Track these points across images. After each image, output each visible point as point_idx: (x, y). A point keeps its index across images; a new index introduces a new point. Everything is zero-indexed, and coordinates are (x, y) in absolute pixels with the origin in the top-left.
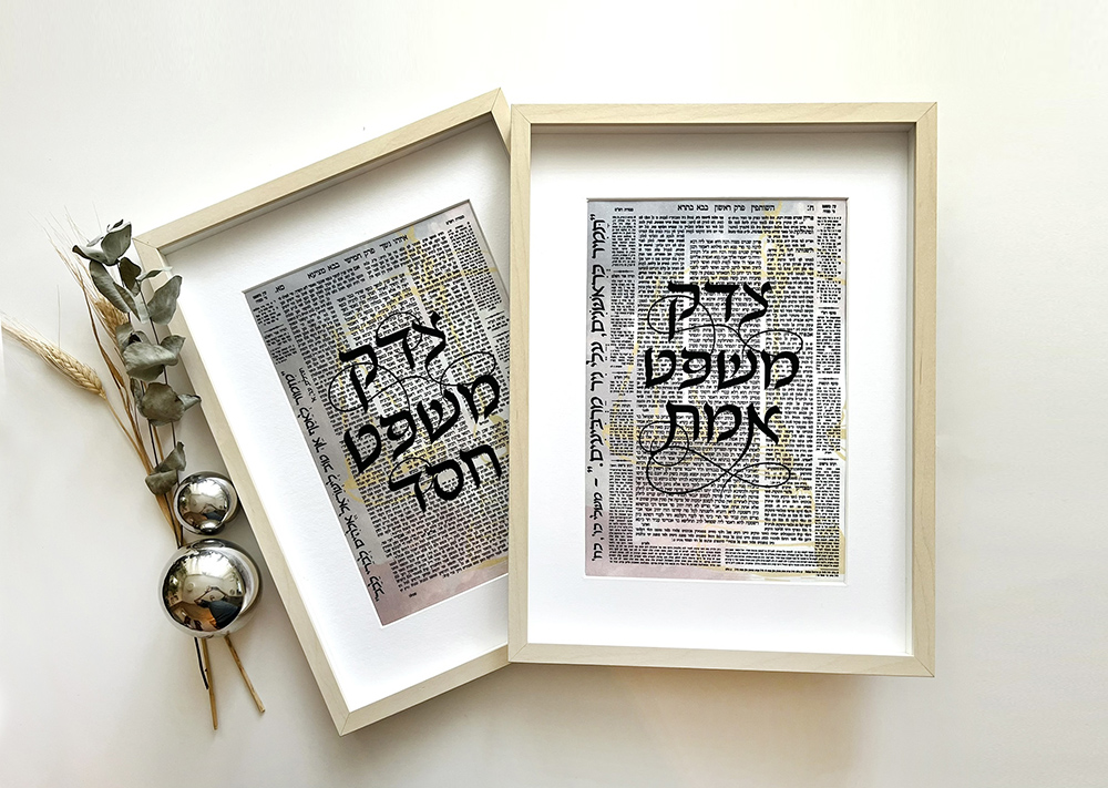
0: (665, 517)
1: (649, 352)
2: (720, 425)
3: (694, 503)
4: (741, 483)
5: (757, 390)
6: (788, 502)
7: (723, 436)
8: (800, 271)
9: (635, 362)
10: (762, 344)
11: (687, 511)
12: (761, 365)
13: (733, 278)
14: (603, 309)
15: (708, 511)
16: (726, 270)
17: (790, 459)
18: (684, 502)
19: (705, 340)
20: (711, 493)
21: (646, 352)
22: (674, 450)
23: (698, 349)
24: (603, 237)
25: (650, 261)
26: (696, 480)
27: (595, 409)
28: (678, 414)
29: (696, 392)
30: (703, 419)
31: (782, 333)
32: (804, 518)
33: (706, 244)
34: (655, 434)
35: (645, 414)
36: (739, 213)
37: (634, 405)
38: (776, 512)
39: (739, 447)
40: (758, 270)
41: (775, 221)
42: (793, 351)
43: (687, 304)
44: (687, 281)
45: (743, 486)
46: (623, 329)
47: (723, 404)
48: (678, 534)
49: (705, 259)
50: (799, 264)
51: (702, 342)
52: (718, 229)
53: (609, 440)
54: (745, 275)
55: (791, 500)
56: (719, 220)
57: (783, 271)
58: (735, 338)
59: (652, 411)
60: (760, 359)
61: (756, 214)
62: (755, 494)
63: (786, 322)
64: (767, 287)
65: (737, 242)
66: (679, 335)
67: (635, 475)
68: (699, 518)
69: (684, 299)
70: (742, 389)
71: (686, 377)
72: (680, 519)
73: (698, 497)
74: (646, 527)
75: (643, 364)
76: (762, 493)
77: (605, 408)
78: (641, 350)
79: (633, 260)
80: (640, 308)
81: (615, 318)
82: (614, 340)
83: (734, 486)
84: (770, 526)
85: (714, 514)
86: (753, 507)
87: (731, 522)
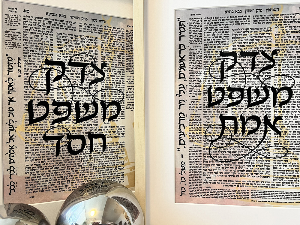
0: (219, 174)
1: (210, 89)
2: (249, 126)
3: (234, 167)
4: (260, 156)
5: (269, 107)
6: (286, 166)
7: (250, 132)
8: (294, 43)
9: (202, 94)
10: (272, 83)
11: (230, 171)
12: (271, 94)
13: (256, 48)
14: (185, 67)
15: (242, 171)
16: (252, 44)
17: (287, 144)
18: (229, 166)
19: (241, 82)
20: (244, 162)
21: (208, 88)
22: (224, 140)
23: (236, 86)
24: (184, 29)
25: (210, 41)
26: (236, 155)
27: (181, 119)
28: (226, 121)
29: (236, 109)
30: (240, 123)
31: (283, 77)
32: (295, 174)
33: (240, 30)
34: (214, 131)
35: (208, 121)
36: (259, 13)
37: (202, 116)
38: (279, 171)
39: (259, 138)
40: (270, 44)
41: (279, 16)
42: (289, 86)
43: (230, 63)
44: (230, 51)
45: (261, 158)
46: (195, 77)
47: (250, 115)
48: (226, 182)
49: (240, 39)
50: (293, 39)
51: (238, 83)
52: (247, 22)
53: (188, 134)
54: (262, 46)
55: (288, 165)
56: (248, 17)
57: (284, 43)
58: (257, 80)
59: (212, 120)
60: (270, 91)
61: (269, 13)
62: (268, 162)
63: (285, 71)
64: (275, 52)
65: (258, 29)
66: (226, 79)
67: (203, 153)
68: (237, 174)
69: (229, 60)
70: (261, 107)
71: (230, 101)
72: (227, 175)
73: (237, 164)
74: (209, 179)
75: (207, 95)
76: (271, 162)
77: (186, 118)
78: (206, 87)
79: (200, 41)
80: (205, 66)
81: (191, 71)
82: (191, 83)
83: (256, 158)
84: (276, 179)
85: (245, 172)
86: (266, 169)
87: (254, 177)
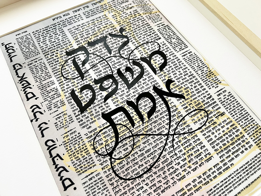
1: (73, 93)
2: (143, 108)
3: (161, 173)
4: (182, 136)
5: (151, 78)
6: (219, 130)
7: (150, 114)
8: (134, 16)
9: (66, 103)
10: (138, 55)
11: (160, 182)
12: (145, 65)
13: (102, 34)
14: (30, 84)
15: (175, 172)
16: (95, 33)
17: (199, 104)
18: (155, 176)
19: (105, 69)
20: (168, 156)
21: (71, 93)
22: (124, 142)
23: (103, 75)
24: (13, 50)
25: (49, 47)
26: (152, 154)
27: (50, 149)
28: (113, 117)
29: (117, 98)
30: (131, 110)
31: (145, 45)
32: (236, 134)
34: (104, 139)
35: (90, 130)
36: (87, 9)
37: (79, 129)
38: (218, 142)
39: (164, 114)
40: (112, 25)
41: (107, 5)
42: (157, 49)
43: (83, 57)
44: (76, 47)
45: (185, 138)
46: (48, 89)
47: (137, 96)
49: (81, 33)
51: (103, 71)
52: (80, 19)
53: (71, 165)
54: (107, 30)
55: (220, 127)
56: (78, 16)
57: (125, 20)
58: (121, 60)
59: (94, 126)
60: (142, 62)
61: (95, 6)
62: (196, 138)
63: (143, 39)
64: (122, 30)
65: (93, 20)
66: (87, 74)
68: (172, 181)
69: (79, 56)
70: (143, 82)
71: (105, 93)
73: (161, 166)
75: (72, 101)
76: (199, 134)
77: (58, 144)
78: (67, 94)
79: (37, 52)
80: (54, 72)
81: (40, 85)
82: (45, 97)
83: (180, 141)
84: (222, 154)
85: (180, 171)
86: (201, 148)
87: (196, 169)
